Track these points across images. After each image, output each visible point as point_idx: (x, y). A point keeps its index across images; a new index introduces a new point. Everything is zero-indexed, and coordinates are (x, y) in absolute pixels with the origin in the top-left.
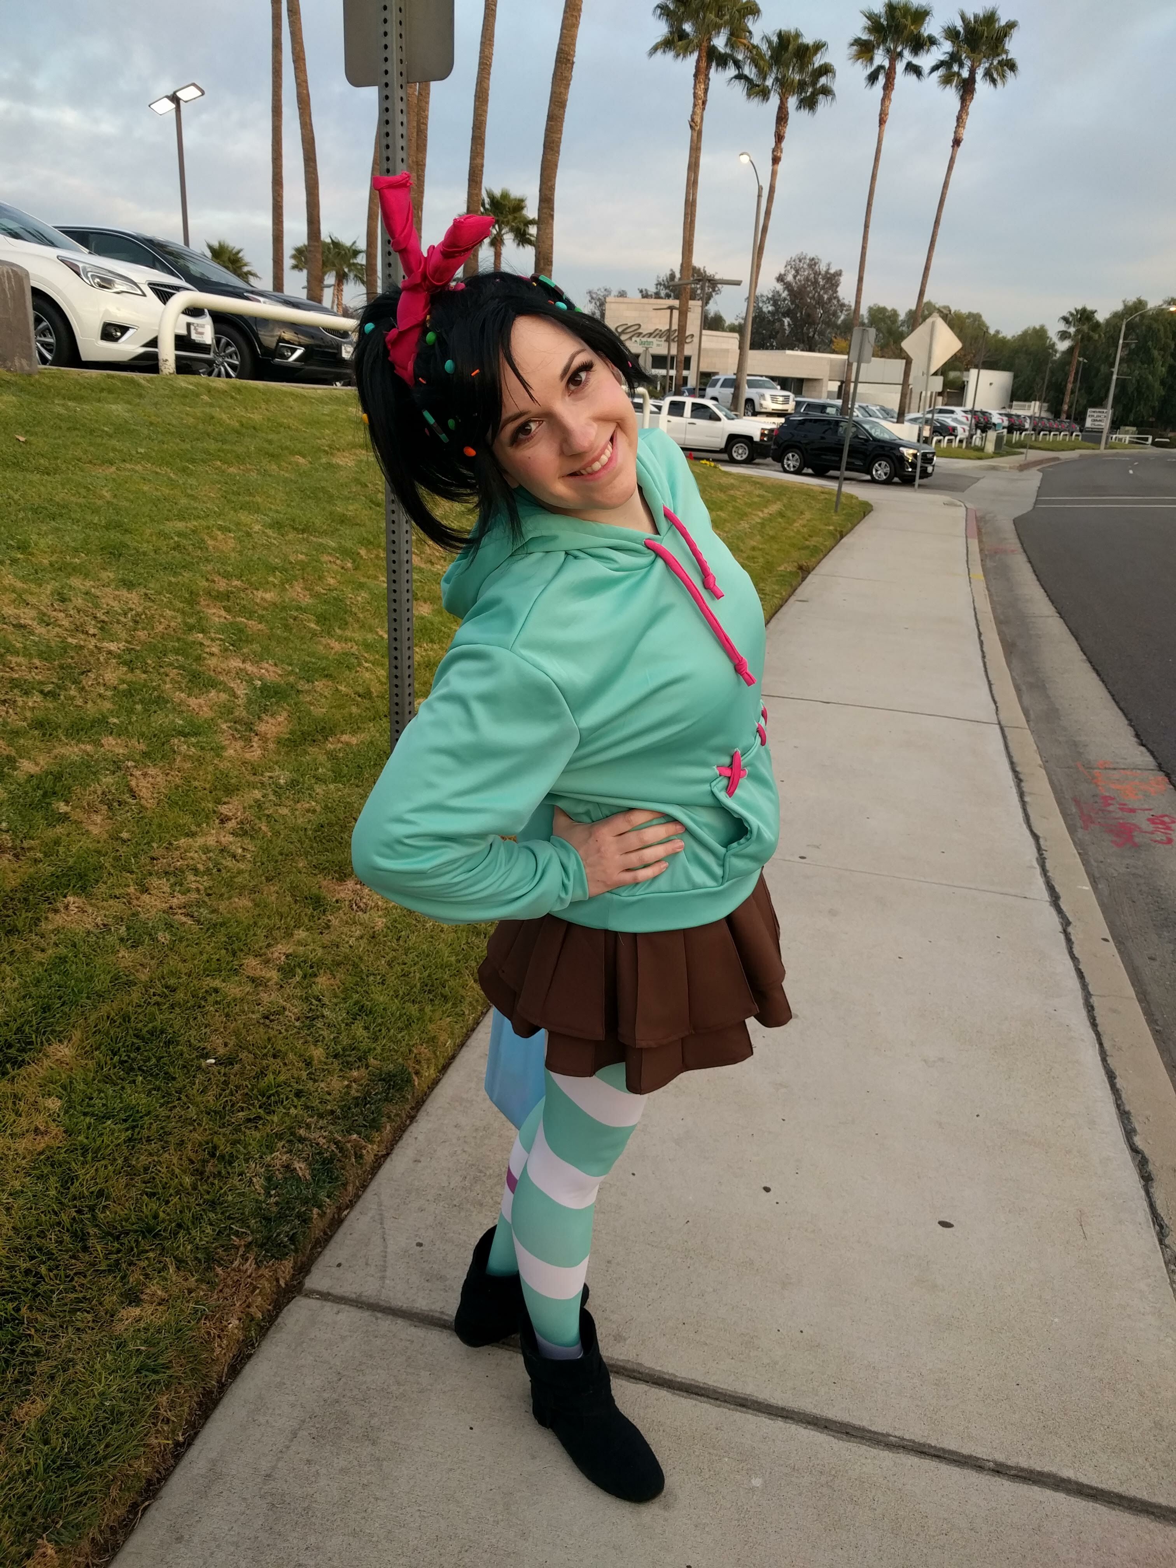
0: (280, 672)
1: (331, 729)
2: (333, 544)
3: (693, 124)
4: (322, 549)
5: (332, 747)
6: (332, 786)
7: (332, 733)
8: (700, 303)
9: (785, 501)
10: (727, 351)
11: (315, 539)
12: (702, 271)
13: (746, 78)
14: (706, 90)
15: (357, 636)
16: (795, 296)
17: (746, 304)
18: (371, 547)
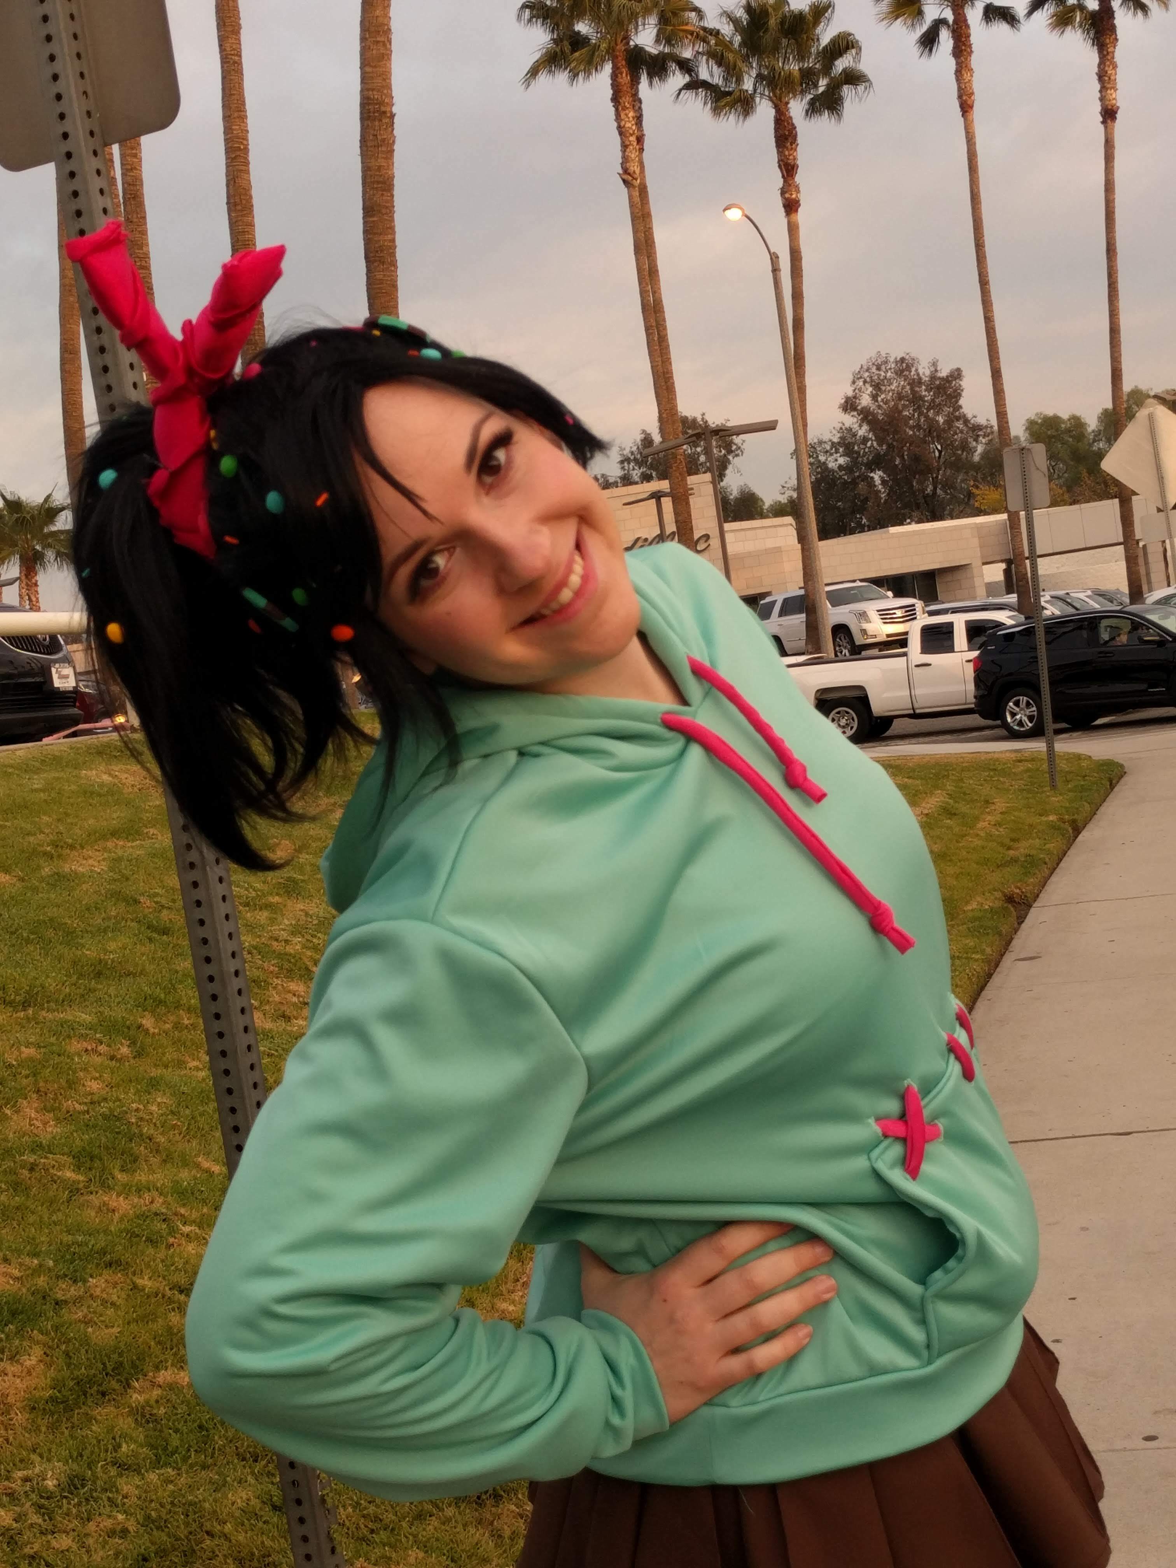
0: (16, 1273)
1: (134, 1366)
2: (86, 1018)
3: (626, 177)
4: (68, 1030)
5: (141, 1398)
6: (152, 1477)
7: (137, 1370)
8: (708, 477)
9: (950, 787)
10: (778, 550)
11: (50, 1016)
12: (699, 419)
13: (705, 85)
14: (639, 119)
15: (160, 1178)
16: (883, 430)
17: (794, 462)
18: (162, 1010)
